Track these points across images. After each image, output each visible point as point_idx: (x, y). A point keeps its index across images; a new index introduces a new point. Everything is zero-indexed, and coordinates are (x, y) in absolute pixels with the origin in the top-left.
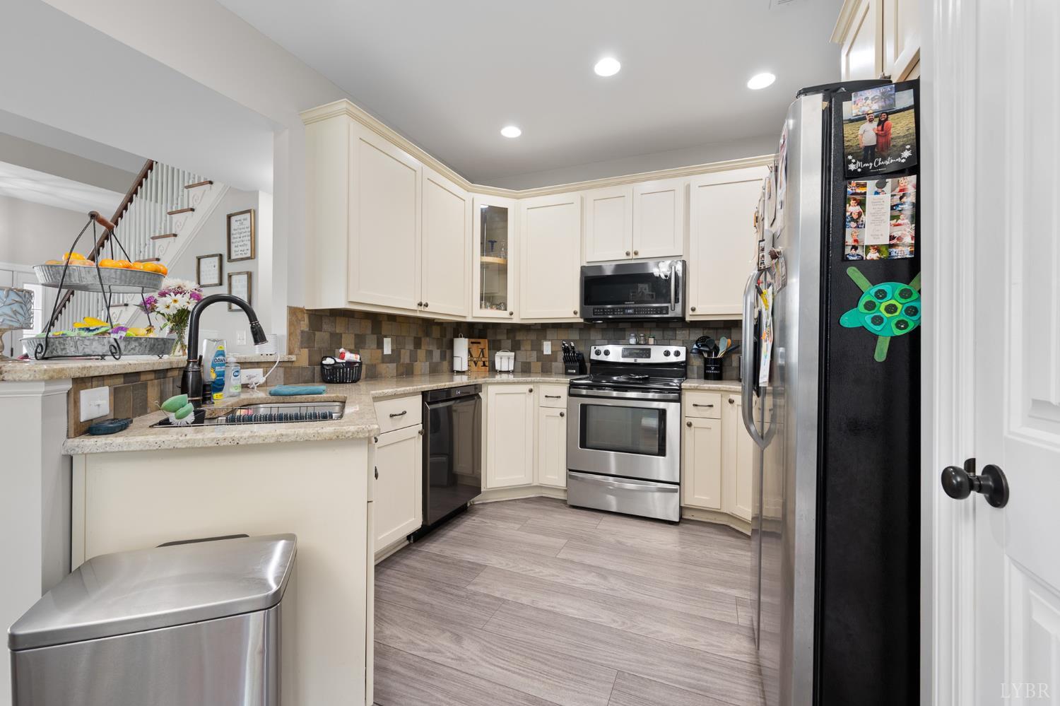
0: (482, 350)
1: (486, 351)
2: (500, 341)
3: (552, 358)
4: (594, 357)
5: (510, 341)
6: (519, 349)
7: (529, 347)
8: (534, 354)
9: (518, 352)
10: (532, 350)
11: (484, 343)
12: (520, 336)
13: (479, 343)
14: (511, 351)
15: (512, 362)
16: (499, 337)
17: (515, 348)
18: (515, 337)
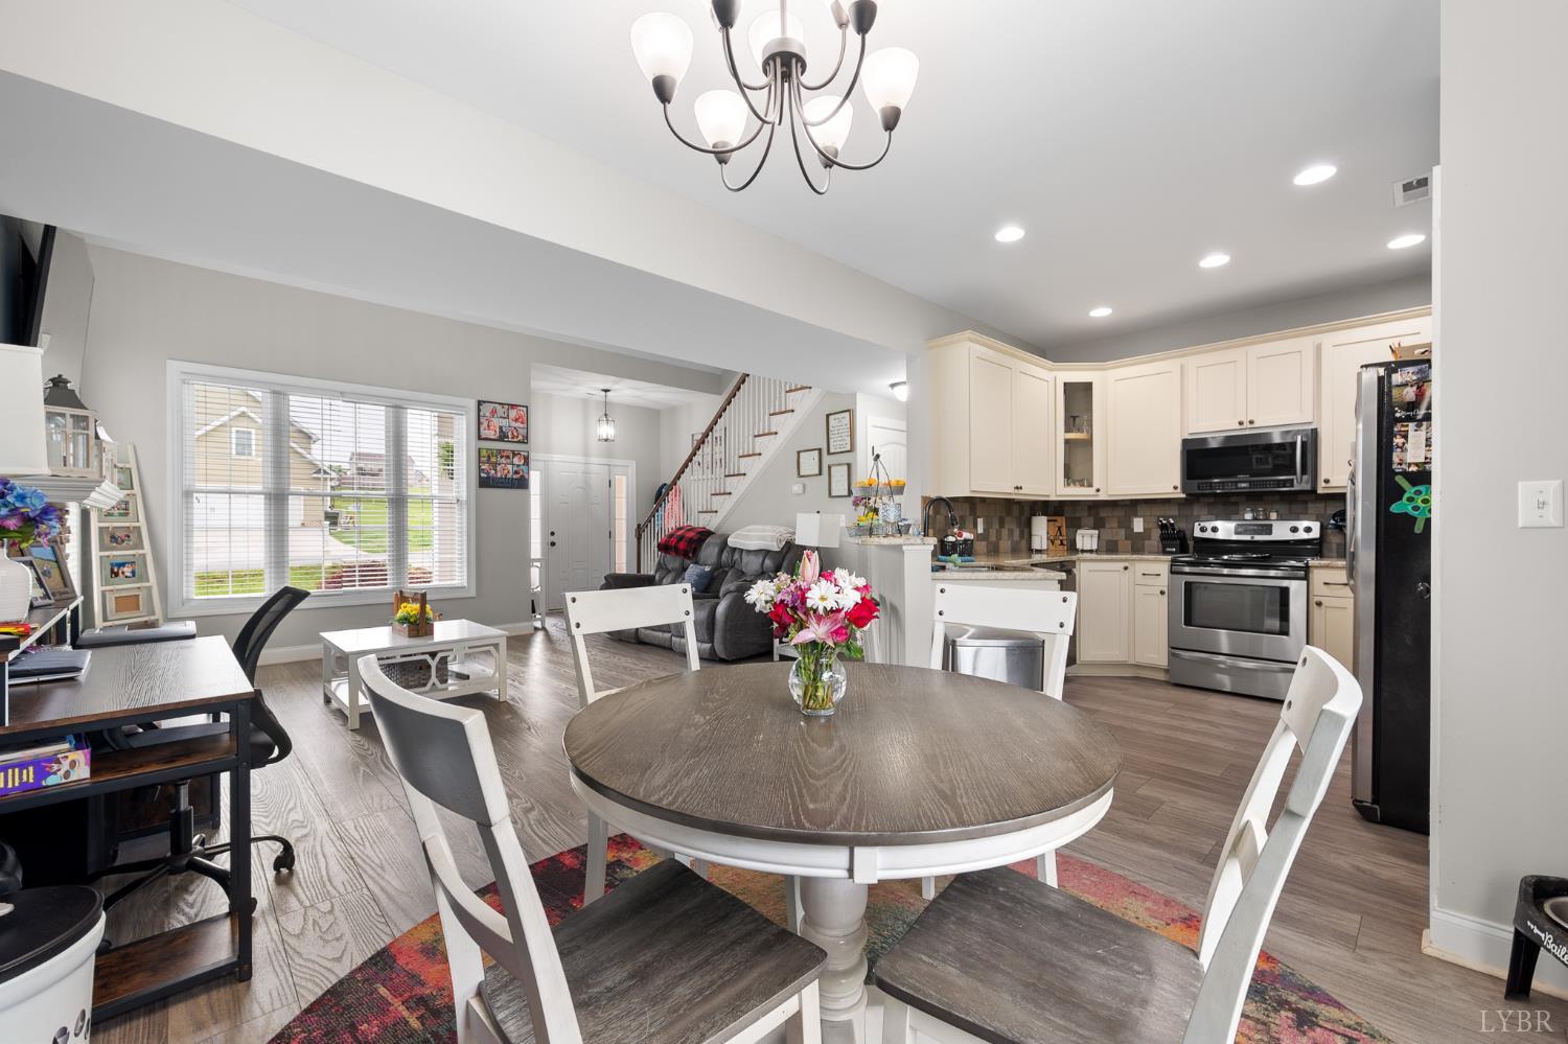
0: (1059, 528)
1: (1064, 530)
2: (1080, 518)
3: (1146, 535)
4: (1197, 533)
5: (1092, 518)
6: (1104, 527)
7: (1116, 525)
8: (1122, 532)
9: (1102, 530)
10: (1119, 527)
11: (1061, 521)
12: (1103, 514)
13: (1055, 521)
14: (1094, 528)
15: (1095, 540)
16: (1078, 515)
17: (1098, 525)
18: (1098, 513)
